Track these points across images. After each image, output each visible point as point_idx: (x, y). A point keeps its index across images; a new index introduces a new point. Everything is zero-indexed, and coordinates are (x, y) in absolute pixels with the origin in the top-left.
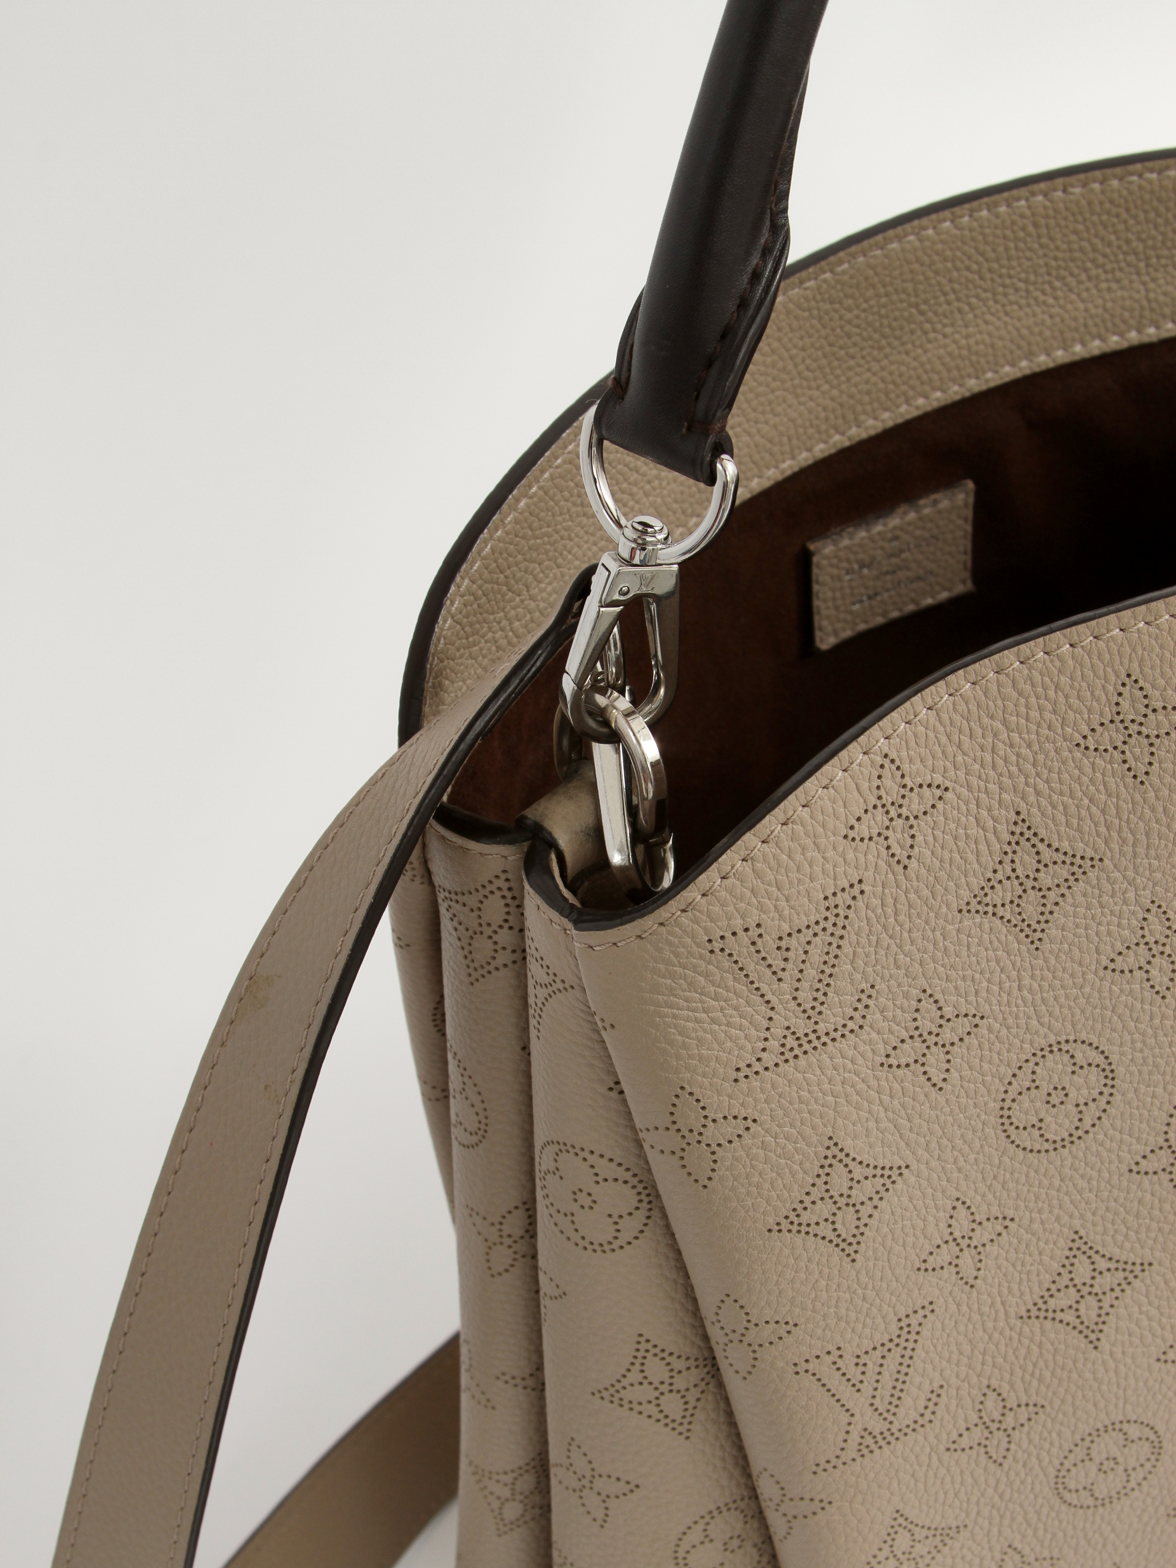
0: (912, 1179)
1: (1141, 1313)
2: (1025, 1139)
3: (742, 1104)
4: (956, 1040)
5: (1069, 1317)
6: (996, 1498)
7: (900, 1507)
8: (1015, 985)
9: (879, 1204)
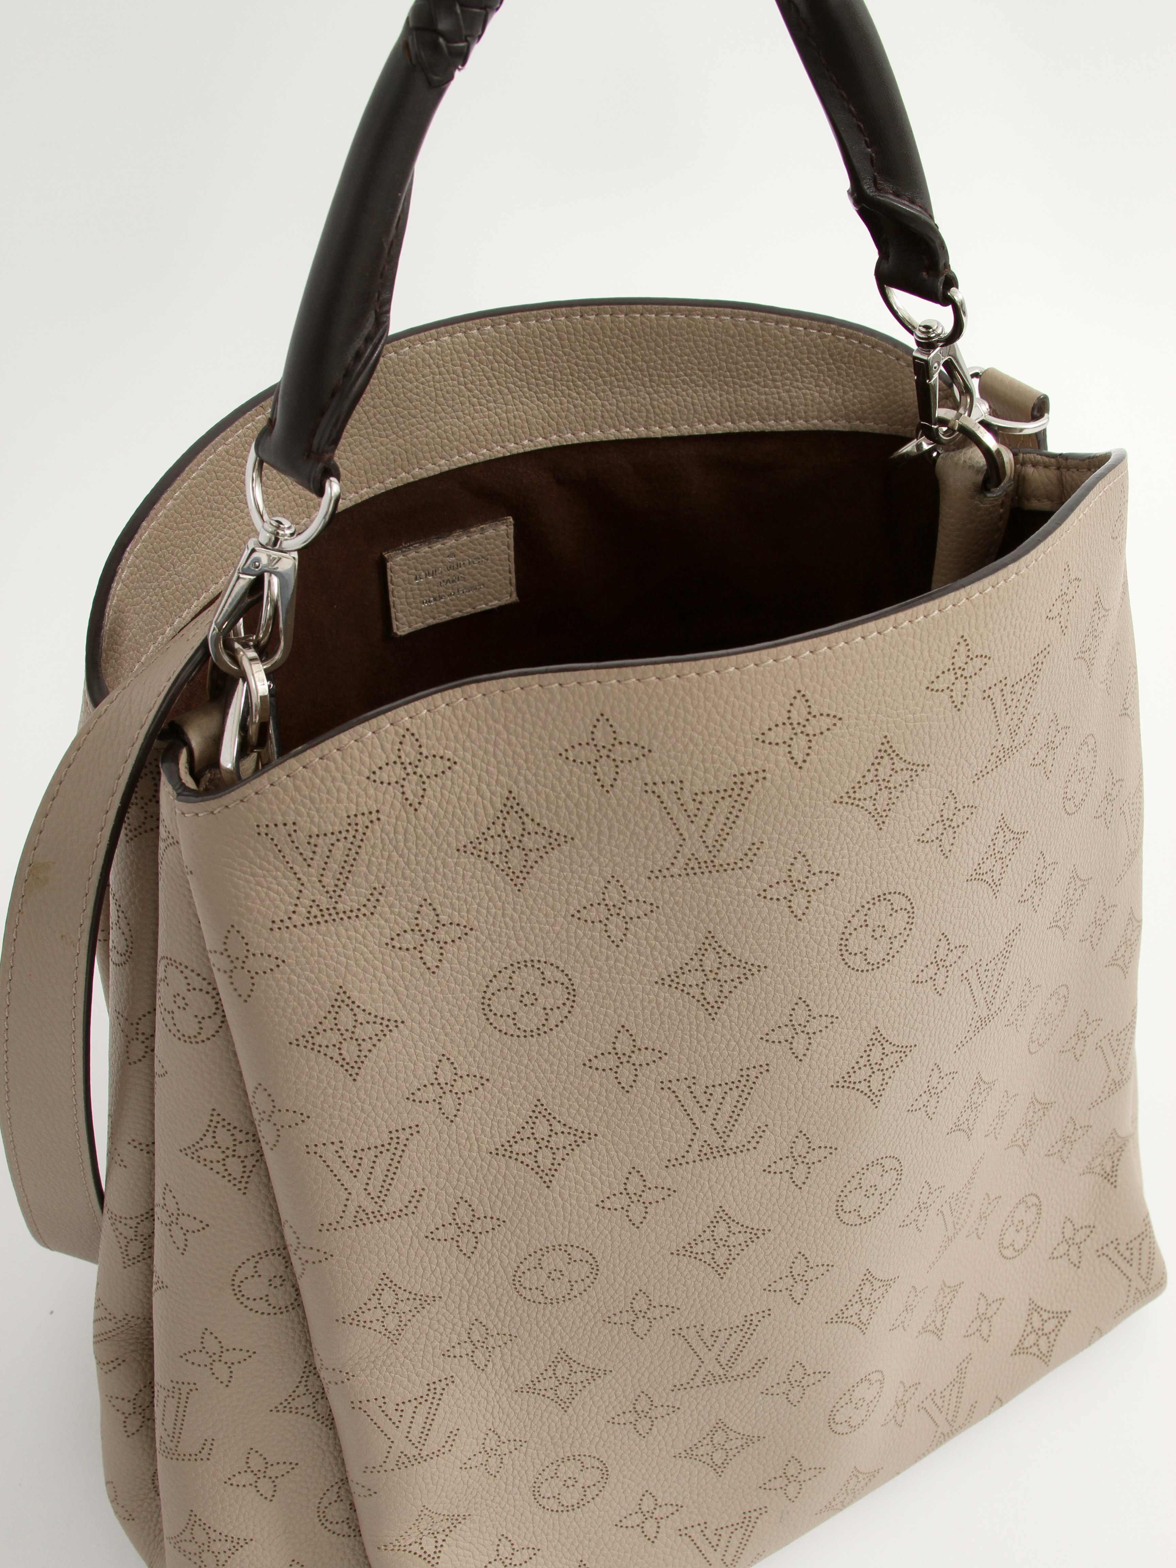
0: (407, 1032)
1: (586, 1169)
2: (501, 1024)
3: (275, 948)
4: (449, 940)
5: (529, 1160)
6: (466, 1281)
7: (387, 1271)
8: (500, 913)
9: (378, 1043)
